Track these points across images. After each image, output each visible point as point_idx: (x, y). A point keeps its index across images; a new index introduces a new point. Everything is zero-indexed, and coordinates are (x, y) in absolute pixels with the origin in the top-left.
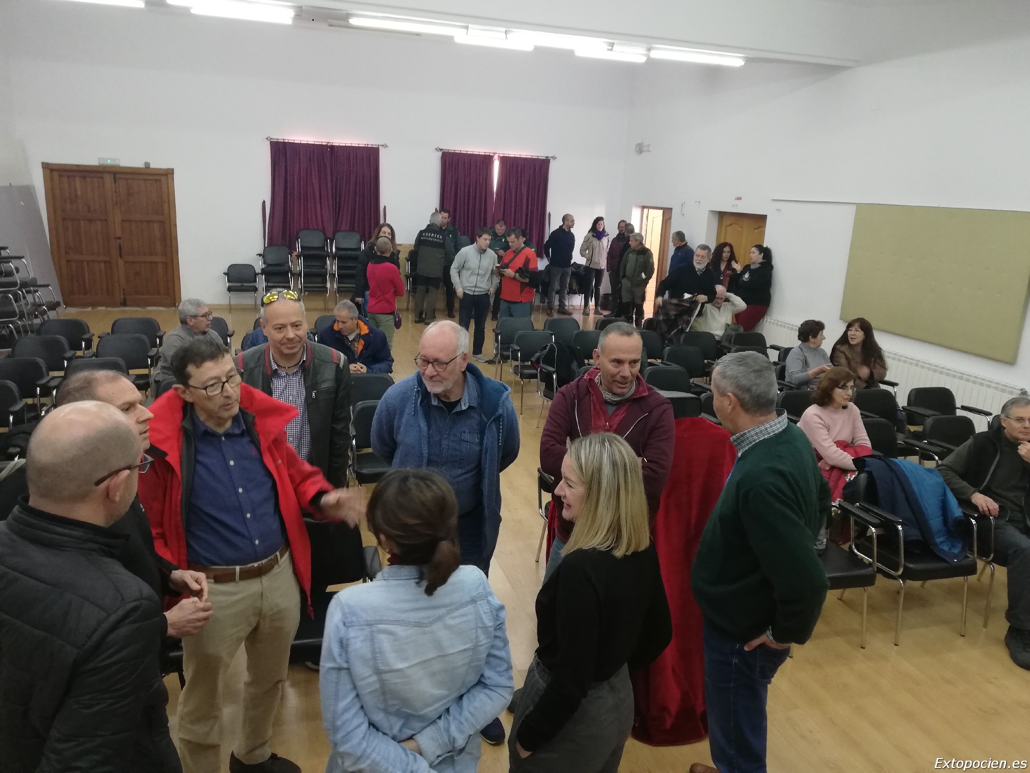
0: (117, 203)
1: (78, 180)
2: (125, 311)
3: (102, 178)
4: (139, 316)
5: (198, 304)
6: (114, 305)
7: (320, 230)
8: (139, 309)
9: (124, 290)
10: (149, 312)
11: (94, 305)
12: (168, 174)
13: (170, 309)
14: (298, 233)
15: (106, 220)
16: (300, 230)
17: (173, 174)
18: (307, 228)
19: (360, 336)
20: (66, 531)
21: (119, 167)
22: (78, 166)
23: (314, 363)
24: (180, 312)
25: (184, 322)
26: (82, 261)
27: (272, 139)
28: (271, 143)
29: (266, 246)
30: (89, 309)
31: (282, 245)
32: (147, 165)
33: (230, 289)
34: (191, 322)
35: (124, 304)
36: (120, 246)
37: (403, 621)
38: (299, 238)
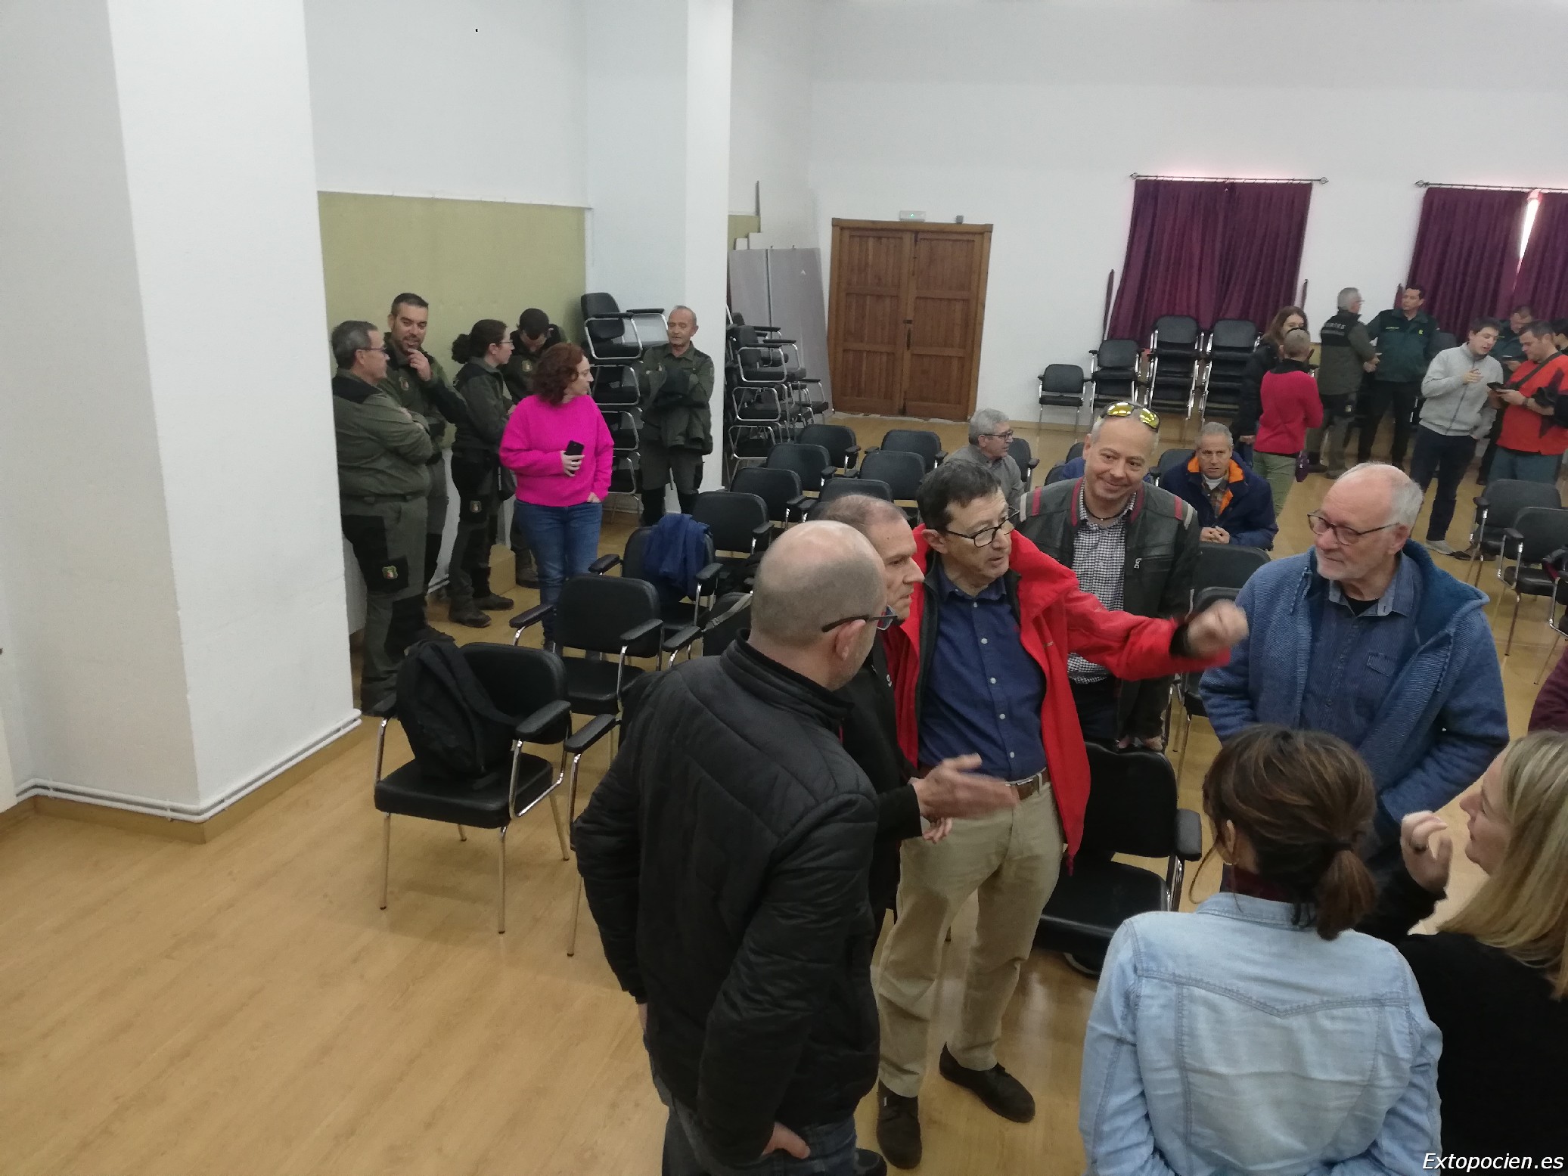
0: (913, 275)
1: (871, 242)
2: (903, 422)
3: (901, 238)
4: (921, 429)
5: (997, 418)
6: (891, 414)
7: (1191, 317)
8: (921, 420)
9: (905, 393)
10: (933, 424)
11: (868, 410)
12: (985, 231)
13: (959, 423)
14: (1156, 321)
15: (897, 296)
16: (1162, 316)
17: (991, 232)
18: (1171, 314)
19: (1227, 485)
20: (782, 683)
21: (922, 223)
22: (873, 222)
23: (1145, 515)
24: (972, 427)
25: (974, 441)
26: (861, 352)
27: (1139, 176)
28: (1137, 181)
29: (1105, 339)
30: (861, 415)
31: (1128, 339)
32: (959, 219)
33: (1043, 401)
34: (984, 442)
35: (903, 412)
36: (909, 330)
37: (1238, 993)
38: (1156, 328)
